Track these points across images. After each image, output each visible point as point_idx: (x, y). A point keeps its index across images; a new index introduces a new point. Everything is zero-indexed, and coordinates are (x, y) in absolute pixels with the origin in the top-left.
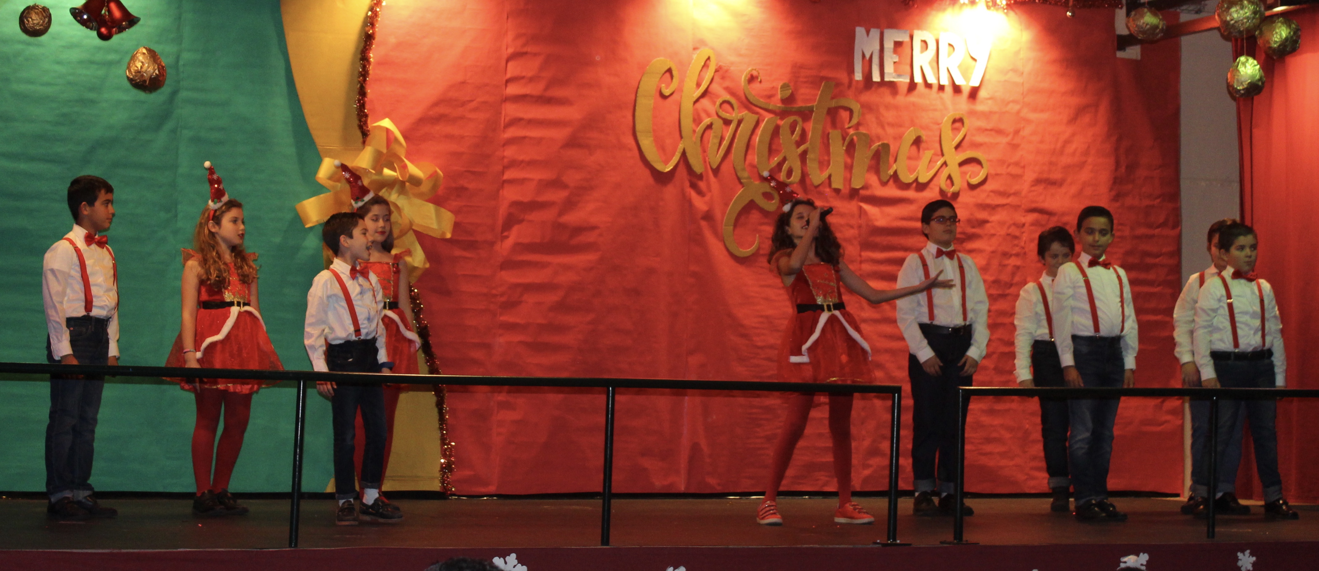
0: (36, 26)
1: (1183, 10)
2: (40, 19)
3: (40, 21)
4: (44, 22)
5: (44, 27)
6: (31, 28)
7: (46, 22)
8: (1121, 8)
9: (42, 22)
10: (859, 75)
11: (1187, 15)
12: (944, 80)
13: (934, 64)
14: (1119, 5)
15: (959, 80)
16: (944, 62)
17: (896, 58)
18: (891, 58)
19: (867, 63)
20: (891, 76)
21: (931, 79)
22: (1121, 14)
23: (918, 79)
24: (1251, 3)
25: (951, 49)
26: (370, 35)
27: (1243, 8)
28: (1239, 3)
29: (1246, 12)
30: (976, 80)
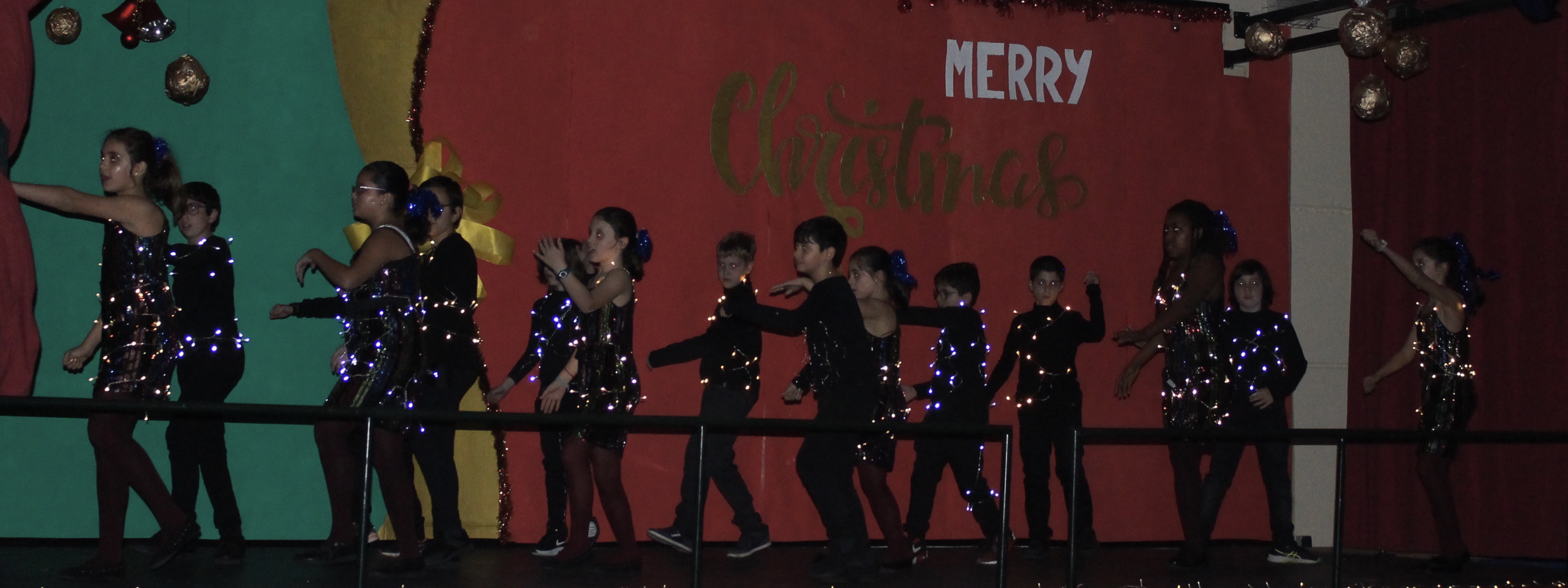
0: (64, 31)
1: (1295, 25)
2: (68, 23)
3: (68, 26)
4: (72, 26)
5: (73, 32)
6: (59, 34)
7: (75, 27)
8: (1229, 22)
9: (70, 26)
10: (950, 92)
11: (1298, 30)
12: (1040, 98)
13: (1031, 80)
14: (1227, 18)
15: (1057, 98)
16: (1041, 78)
17: (990, 73)
18: (985, 74)
19: (959, 79)
20: (985, 92)
21: (1027, 96)
22: (1229, 28)
23: (1013, 96)
24: (1378, 18)
25: (1049, 65)
26: (425, 43)
27: (1369, 24)
28: (1365, 19)
29: (1373, 28)
30: (1074, 98)
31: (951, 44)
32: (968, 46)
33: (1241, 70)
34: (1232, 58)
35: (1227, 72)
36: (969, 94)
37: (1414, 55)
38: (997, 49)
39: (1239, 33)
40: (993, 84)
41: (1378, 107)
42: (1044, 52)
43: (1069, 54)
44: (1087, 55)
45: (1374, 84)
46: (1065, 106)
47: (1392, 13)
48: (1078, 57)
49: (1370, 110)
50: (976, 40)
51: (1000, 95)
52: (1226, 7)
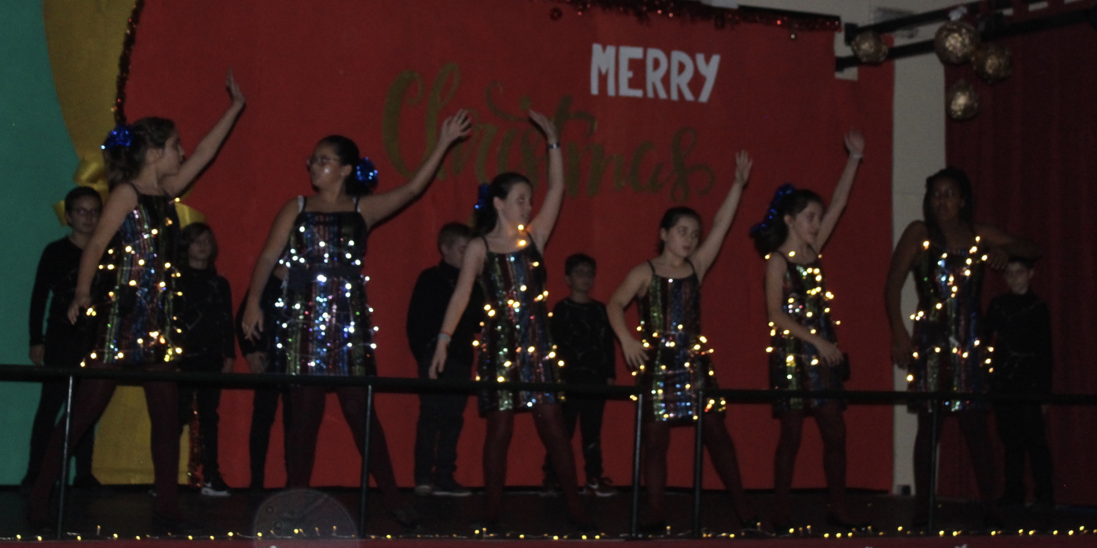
1: (898, 35)
8: (840, 32)
10: (595, 90)
11: (900, 39)
12: (675, 96)
13: (666, 81)
14: (838, 29)
15: (689, 96)
16: (675, 79)
17: (630, 74)
18: (626, 74)
19: (603, 79)
20: (626, 91)
21: (662, 94)
22: (840, 37)
23: (650, 94)
24: (968, 31)
25: (682, 68)
26: (130, 41)
27: (961, 35)
28: (958, 31)
29: (964, 40)
30: (704, 97)
31: (597, 48)
32: (611, 50)
33: (851, 74)
34: (843, 63)
35: (839, 75)
36: (611, 91)
37: (1000, 64)
38: (637, 53)
39: (849, 41)
40: (633, 84)
41: (967, 109)
42: (679, 56)
43: (700, 58)
44: (716, 59)
45: (963, 89)
46: (696, 104)
47: (982, 27)
48: (707, 60)
49: (960, 110)
50: (618, 43)
51: (638, 93)
52: (837, 18)
